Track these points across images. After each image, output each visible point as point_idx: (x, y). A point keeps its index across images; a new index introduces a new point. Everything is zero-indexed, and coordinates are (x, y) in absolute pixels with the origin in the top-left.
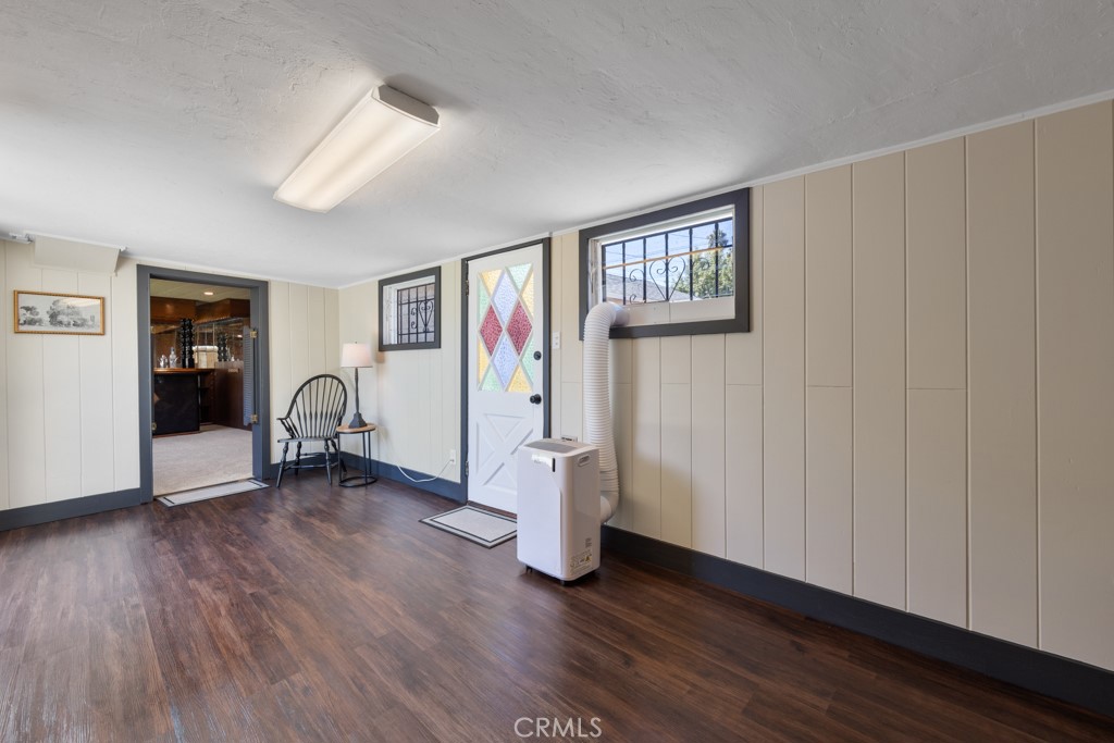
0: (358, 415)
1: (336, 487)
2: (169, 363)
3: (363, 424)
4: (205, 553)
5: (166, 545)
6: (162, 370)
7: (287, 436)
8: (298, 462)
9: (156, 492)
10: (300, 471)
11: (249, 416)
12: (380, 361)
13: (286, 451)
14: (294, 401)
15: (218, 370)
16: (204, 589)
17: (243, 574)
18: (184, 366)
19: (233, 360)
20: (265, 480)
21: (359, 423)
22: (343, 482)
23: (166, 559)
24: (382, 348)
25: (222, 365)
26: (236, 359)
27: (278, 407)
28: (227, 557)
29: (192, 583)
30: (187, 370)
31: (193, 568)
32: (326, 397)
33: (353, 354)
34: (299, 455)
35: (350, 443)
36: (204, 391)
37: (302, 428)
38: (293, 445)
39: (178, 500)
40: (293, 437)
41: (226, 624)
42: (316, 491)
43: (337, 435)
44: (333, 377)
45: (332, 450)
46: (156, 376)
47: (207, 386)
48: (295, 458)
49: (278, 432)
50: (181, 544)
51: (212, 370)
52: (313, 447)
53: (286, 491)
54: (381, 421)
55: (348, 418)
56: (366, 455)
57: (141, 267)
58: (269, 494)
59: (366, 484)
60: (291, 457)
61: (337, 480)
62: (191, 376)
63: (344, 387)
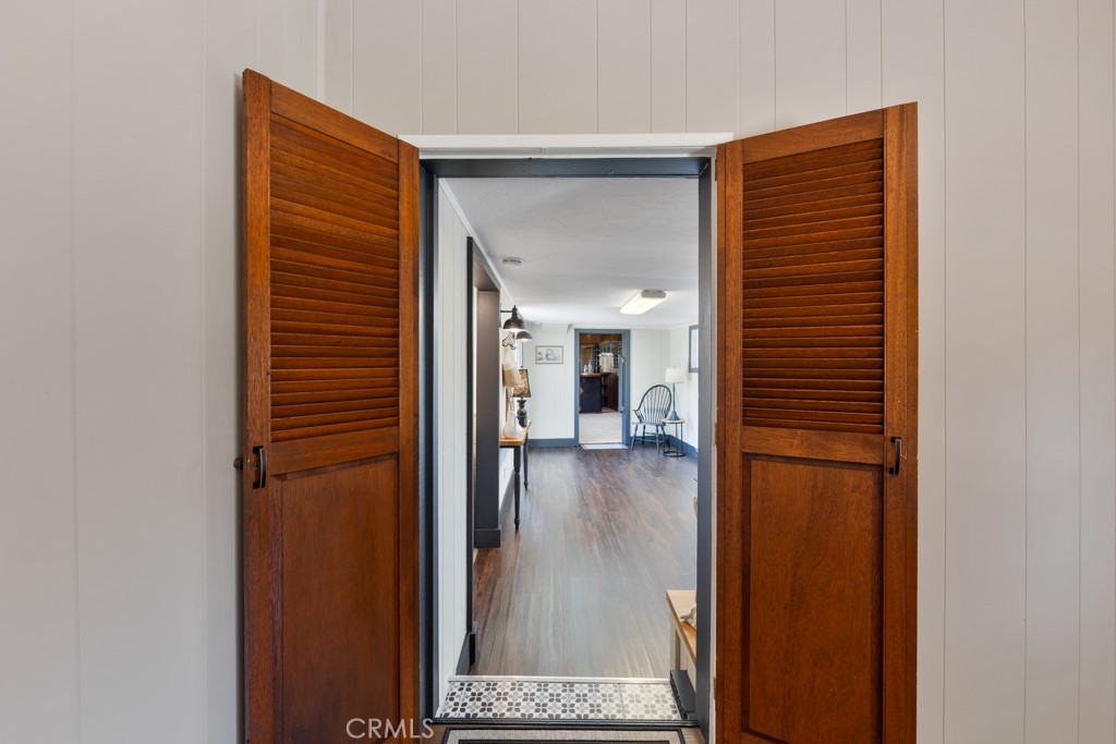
0: (675, 413)
1: (662, 456)
2: (588, 371)
3: (677, 418)
4: (596, 470)
5: (582, 464)
6: (585, 374)
7: (638, 420)
8: (644, 437)
9: (580, 442)
10: (643, 443)
11: (621, 408)
12: (688, 379)
13: (637, 429)
14: (643, 400)
15: (612, 374)
16: (594, 482)
17: (607, 480)
18: (595, 371)
20: (627, 445)
22: (665, 453)
23: (582, 469)
24: (691, 370)
25: (614, 370)
27: (635, 402)
28: (603, 473)
29: (590, 479)
30: (597, 374)
31: (591, 474)
32: (660, 400)
33: (670, 376)
34: (643, 433)
35: (670, 430)
36: (605, 387)
37: (647, 417)
38: (641, 427)
39: (588, 447)
40: (641, 421)
41: (599, 494)
42: (652, 456)
43: (664, 424)
44: (661, 386)
45: (661, 432)
46: (582, 378)
47: (606, 384)
49: (634, 419)
50: (587, 465)
51: (609, 374)
52: (651, 430)
53: (636, 453)
54: (689, 417)
55: (670, 414)
56: (679, 438)
57: (576, 330)
58: (628, 452)
59: (677, 456)
60: (640, 434)
61: (662, 452)
62: (599, 378)
63: (671, 393)
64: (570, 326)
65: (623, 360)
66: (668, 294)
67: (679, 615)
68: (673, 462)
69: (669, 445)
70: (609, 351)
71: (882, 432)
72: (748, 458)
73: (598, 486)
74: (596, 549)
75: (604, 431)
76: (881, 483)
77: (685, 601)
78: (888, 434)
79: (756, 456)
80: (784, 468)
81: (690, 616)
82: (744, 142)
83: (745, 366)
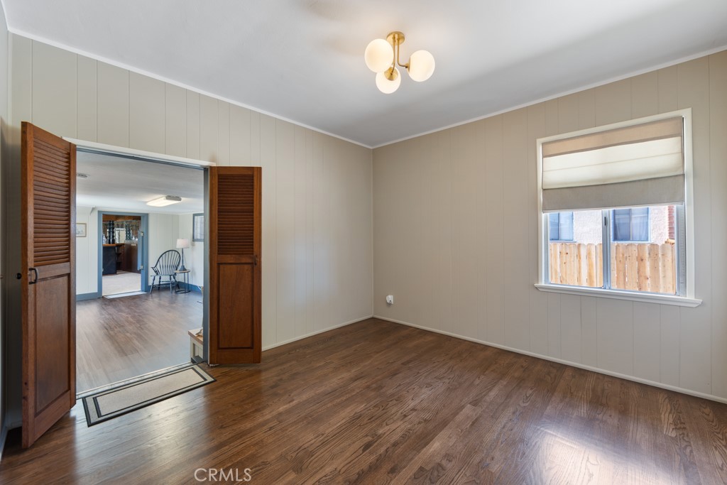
0: (183, 266)
1: (174, 294)
7: (155, 274)
8: (159, 285)
9: (103, 294)
10: (159, 288)
11: (140, 267)
12: (193, 245)
13: (154, 280)
14: (158, 260)
15: (127, 245)
18: (110, 243)
19: (134, 238)
20: (146, 291)
21: (184, 269)
22: (176, 292)
24: (194, 240)
25: (128, 242)
26: (135, 238)
27: (152, 263)
28: (131, 309)
30: (111, 245)
32: (173, 259)
33: (180, 244)
34: (160, 282)
35: (180, 278)
36: (118, 255)
37: (162, 271)
38: (157, 278)
39: (112, 297)
40: (157, 274)
42: (166, 296)
43: (175, 274)
44: (172, 251)
45: (173, 280)
46: (102, 247)
47: (120, 252)
48: (158, 283)
49: (151, 273)
50: (114, 307)
51: (124, 244)
52: (165, 279)
53: (154, 295)
54: (193, 269)
55: (180, 267)
56: (186, 282)
57: (99, 212)
58: (147, 295)
59: (185, 293)
60: (156, 283)
61: (174, 291)
62: (113, 248)
63: (180, 255)
64: (93, 209)
65: (142, 234)
66: (183, 199)
67: (194, 334)
68: (181, 296)
69: (180, 288)
70: (122, 227)
71: (253, 254)
72: (219, 264)
73: (129, 316)
74: (138, 343)
75: (125, 285)
76: (253, 268)
77: (198, 328)
78: (255, 254)
79: (222, 264)
80: (229, 266)
81: (200, 332)
82: (218, 167)
83: (219, 236)
